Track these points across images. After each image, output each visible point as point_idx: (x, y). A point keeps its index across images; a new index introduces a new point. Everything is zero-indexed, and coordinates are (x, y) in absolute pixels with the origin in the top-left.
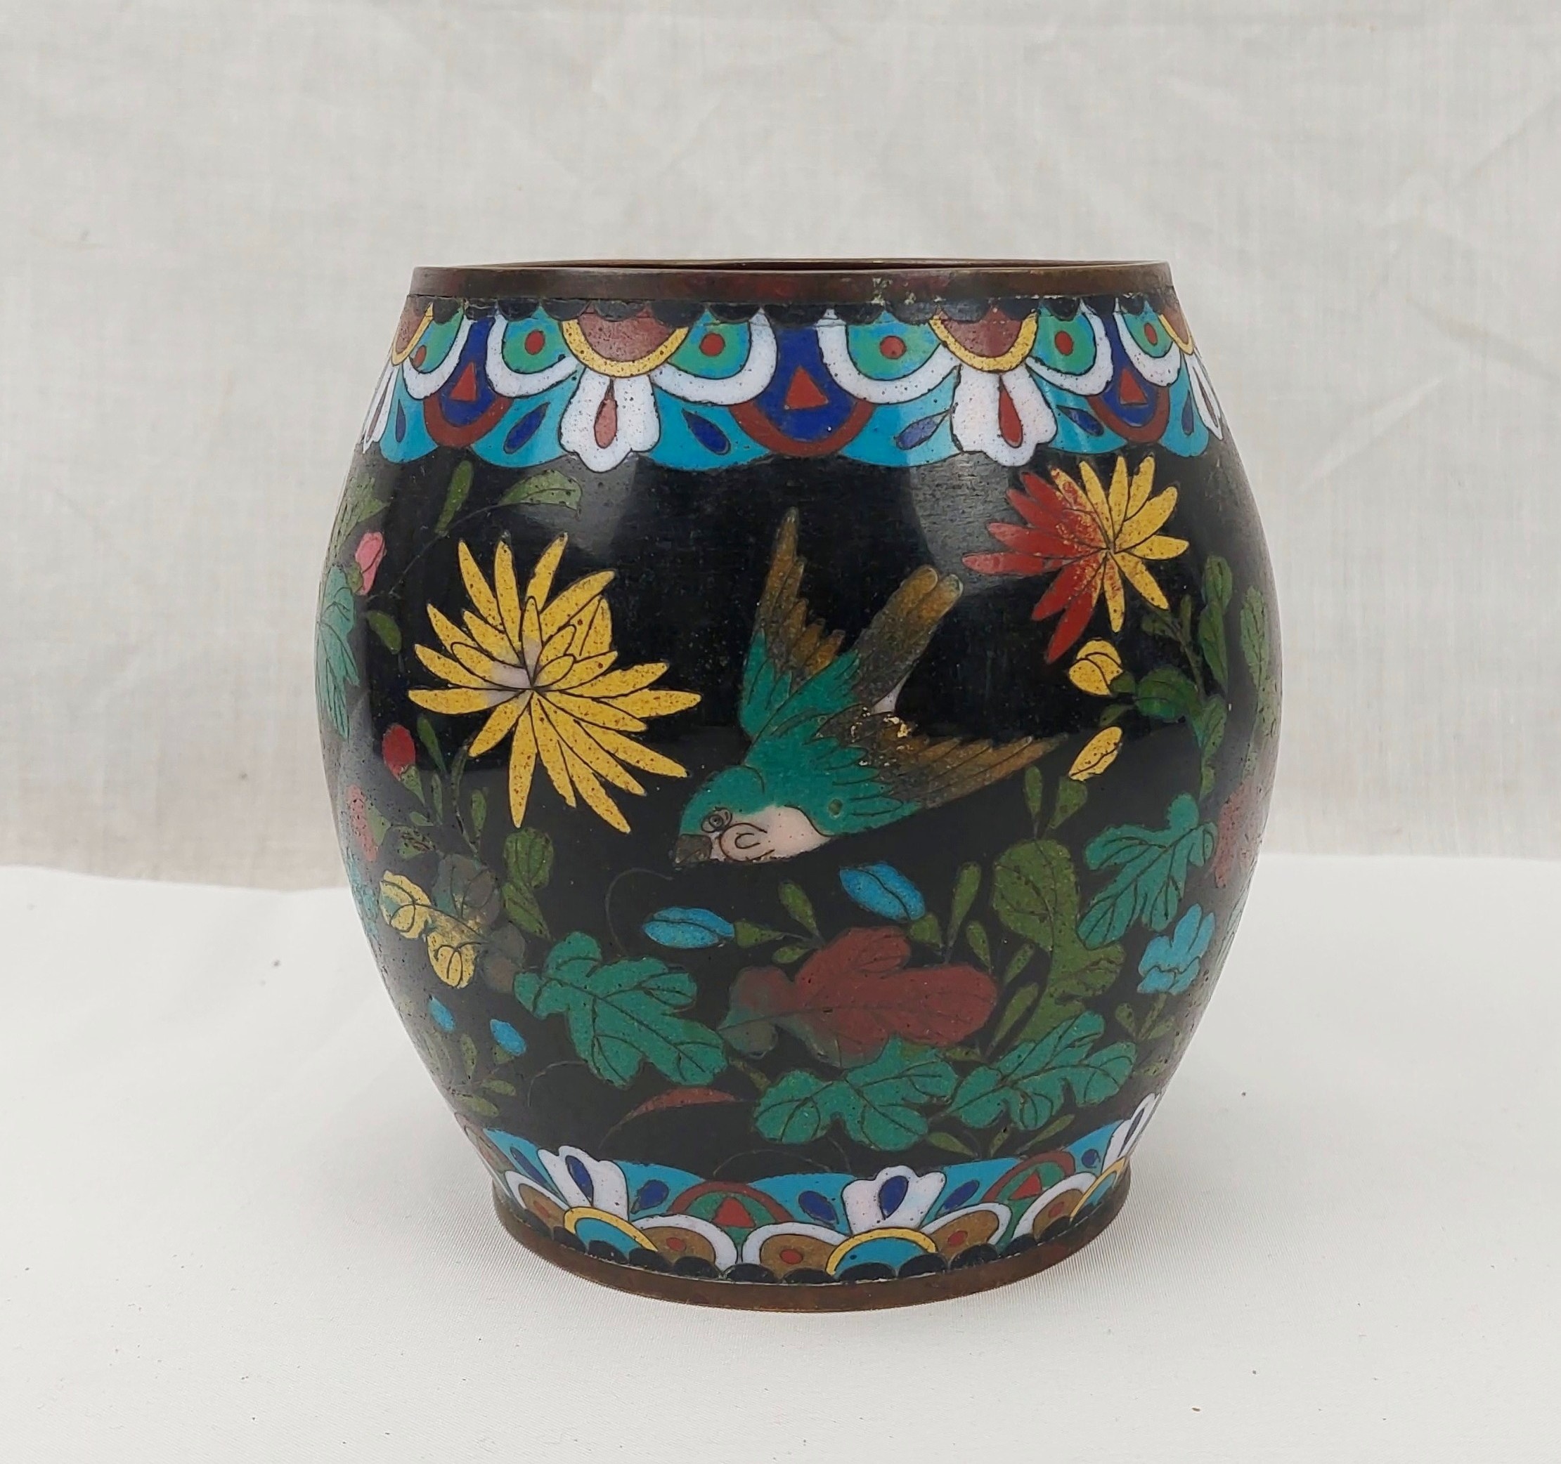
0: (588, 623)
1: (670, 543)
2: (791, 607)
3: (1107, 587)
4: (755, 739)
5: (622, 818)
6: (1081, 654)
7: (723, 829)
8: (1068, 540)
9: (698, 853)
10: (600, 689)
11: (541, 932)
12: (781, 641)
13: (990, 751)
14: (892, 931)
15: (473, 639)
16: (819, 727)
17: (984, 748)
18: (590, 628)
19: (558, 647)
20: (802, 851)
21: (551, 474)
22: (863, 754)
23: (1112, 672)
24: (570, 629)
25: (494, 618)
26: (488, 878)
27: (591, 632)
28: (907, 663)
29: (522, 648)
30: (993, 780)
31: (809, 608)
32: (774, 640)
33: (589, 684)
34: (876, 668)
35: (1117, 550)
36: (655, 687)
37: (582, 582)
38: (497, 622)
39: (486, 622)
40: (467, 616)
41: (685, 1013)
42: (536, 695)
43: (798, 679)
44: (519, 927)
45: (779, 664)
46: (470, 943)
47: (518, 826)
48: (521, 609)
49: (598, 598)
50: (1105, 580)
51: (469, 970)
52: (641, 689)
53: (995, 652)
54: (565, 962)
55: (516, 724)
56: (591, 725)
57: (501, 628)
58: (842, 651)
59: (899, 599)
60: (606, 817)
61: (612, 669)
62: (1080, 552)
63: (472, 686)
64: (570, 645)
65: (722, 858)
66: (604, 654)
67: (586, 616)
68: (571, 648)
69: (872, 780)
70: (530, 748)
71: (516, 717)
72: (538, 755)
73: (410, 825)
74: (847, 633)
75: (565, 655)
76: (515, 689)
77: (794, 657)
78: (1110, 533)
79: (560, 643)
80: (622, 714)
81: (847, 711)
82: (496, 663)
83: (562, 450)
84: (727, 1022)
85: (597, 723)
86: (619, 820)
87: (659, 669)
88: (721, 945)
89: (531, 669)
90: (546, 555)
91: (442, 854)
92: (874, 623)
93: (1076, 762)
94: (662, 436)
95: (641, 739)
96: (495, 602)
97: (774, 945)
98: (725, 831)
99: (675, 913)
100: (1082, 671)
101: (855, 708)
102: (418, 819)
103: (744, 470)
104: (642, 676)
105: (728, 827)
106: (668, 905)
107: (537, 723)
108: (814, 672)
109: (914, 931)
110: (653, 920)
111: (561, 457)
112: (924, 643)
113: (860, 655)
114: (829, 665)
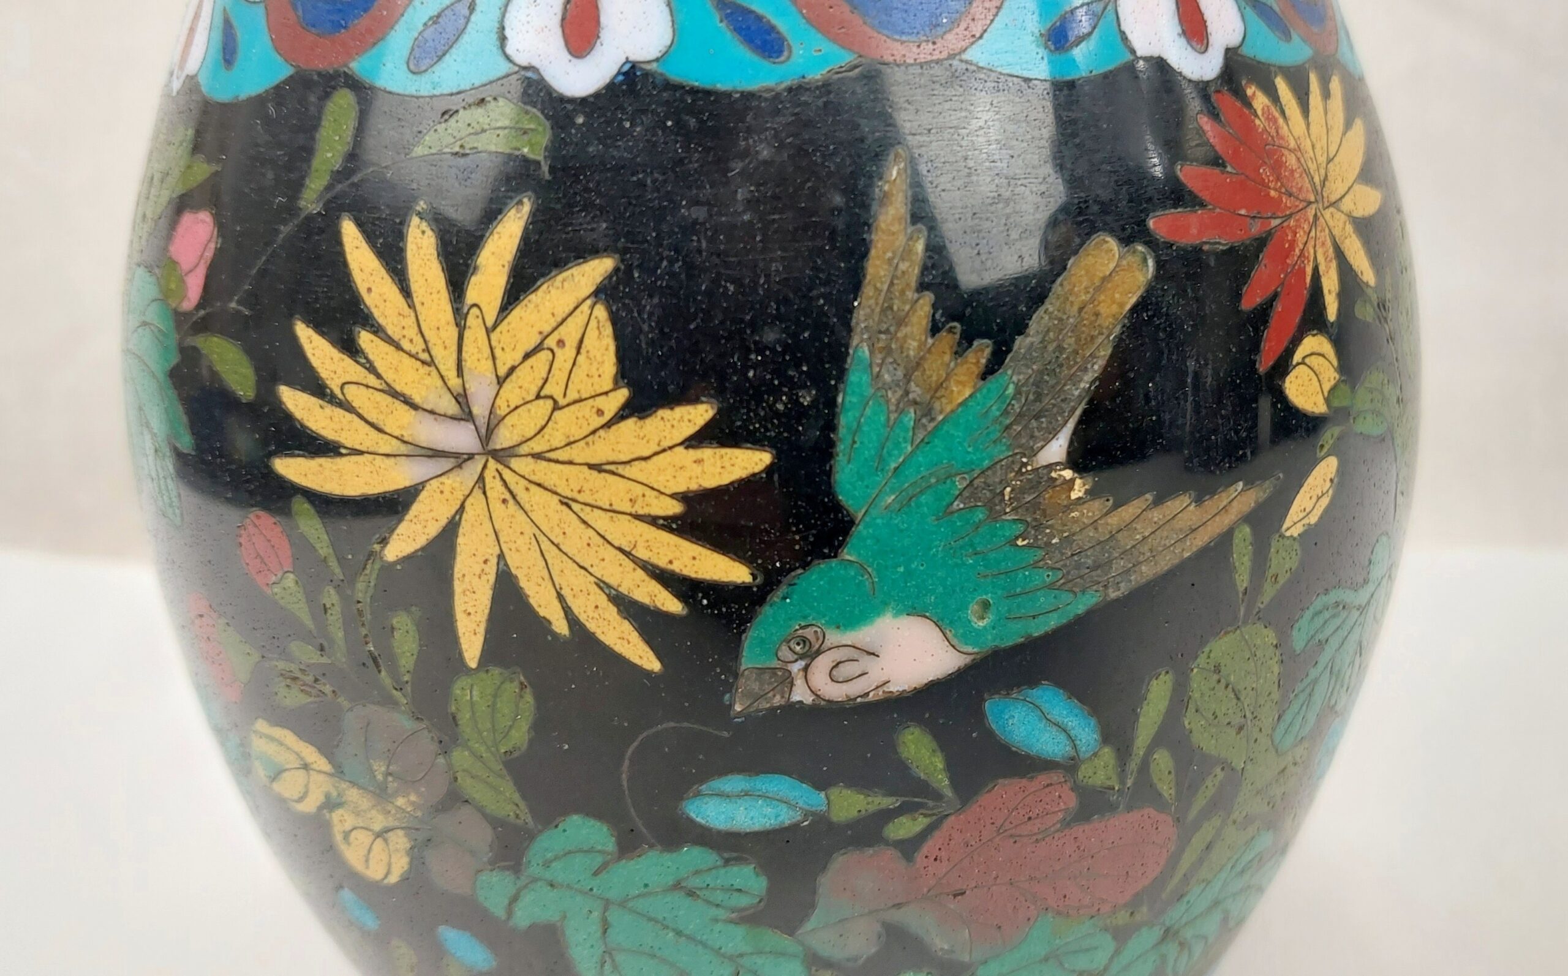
0: (575, 344)
1: (706, 208)
2: (907, 307)
3: (1321, 259)
4: (860, 515)
5: (648, 649)
6: (1297, 357)
7: (811, 654)
8: (1275, 190)
9: (770, 695)
10: (602, 449)
11: (517, 816)
12: (895, 361)
13: (1192, 507)
14: (1055, 777)
15: (379, 376)
16: (957, 492)
17: (1185, 505)
18: (578, 352)
19: (526, 385)
20: (931, 679)
21: (493, 103)
22: (1021, 527)
23: (1329, 380)
24: (544, 356)
25: (411, 341)
26: (427, 742)
27: (581, 359)
28: (1082, 385)
29: (465, 390)
30: (1195, 549)
31: (935, 307)
32: (883, 360)
33: (582, 443)
34: (1039, 397)
35: (1326, 204)
36: (693, 443)
37: (560, 278)
38: (418, 347)
39: (398, 347)
40: (365, 339)
41: (750, 918)
42: (492, 464)
43: (924, 421)
44: (481, 810)
45: (893, 397)
46: (402, 828)
47: (473, 664)
48: (457, 325)
49: (589, 302)
50: (1317, 248)
51: (401, 865)
52: (671, 448)
53: (1197, 361)
54: (556, 858)
55: (462, 508)
56: (588, 509)
57: (425, 356)
58: (990, 370)
59: (1067, 287)
60: (620, 648)
61: (621, 416)
62: (1290, 208)
63: (381, 451)
64: (546, 381)
65: (808, 699)
66: (606, 393)
67: (571, 332)
68: (547, 386)
69: (1035, 565)
70: (489, 547)
71: (462, 498)
72: (501, 556)
73: (290, 659)
74: (995, 343)
75: (538, 397)
76: (456, 455)
77: (917, 386)
78: (1317, 180)
79: (528, 378)
80: (639, 489)
81: (998, 466)
82: (420, 412)
83: (511, 65)
84: (811, 924)
85: (599, 504)
86: (640, 652)
87: (700, 414)
88: (806, 823)
89: (482, 422)
90: (496, 236)
91: (346, 704)
92: (1033, 326)
93: (1291, 511)
94: (677, 34)
95: (674, 526)
96: (413, 314)
97: (886, 816)
98: (813, 659)
99: (734, 783)
100: (1300, 381)
101: (1010, 459)
102: (306, 653)
103: (817, 88)
104: (673, 426)
105: (819, 653)
106: (724, 771)
107: (497, 507)
108: (948, 409)
109: (1084, 772)
110: (698, 794)
111: (508, 76)
112: (1106, 352)
113: (1015, 379)
114: (971, 396)
